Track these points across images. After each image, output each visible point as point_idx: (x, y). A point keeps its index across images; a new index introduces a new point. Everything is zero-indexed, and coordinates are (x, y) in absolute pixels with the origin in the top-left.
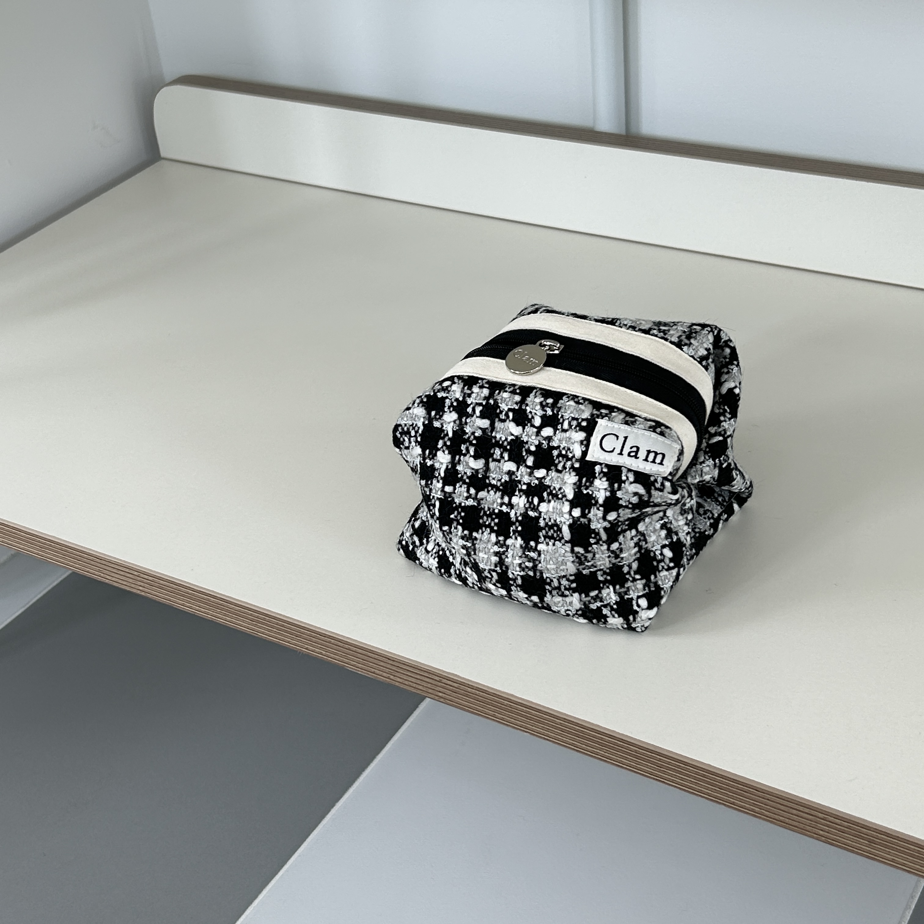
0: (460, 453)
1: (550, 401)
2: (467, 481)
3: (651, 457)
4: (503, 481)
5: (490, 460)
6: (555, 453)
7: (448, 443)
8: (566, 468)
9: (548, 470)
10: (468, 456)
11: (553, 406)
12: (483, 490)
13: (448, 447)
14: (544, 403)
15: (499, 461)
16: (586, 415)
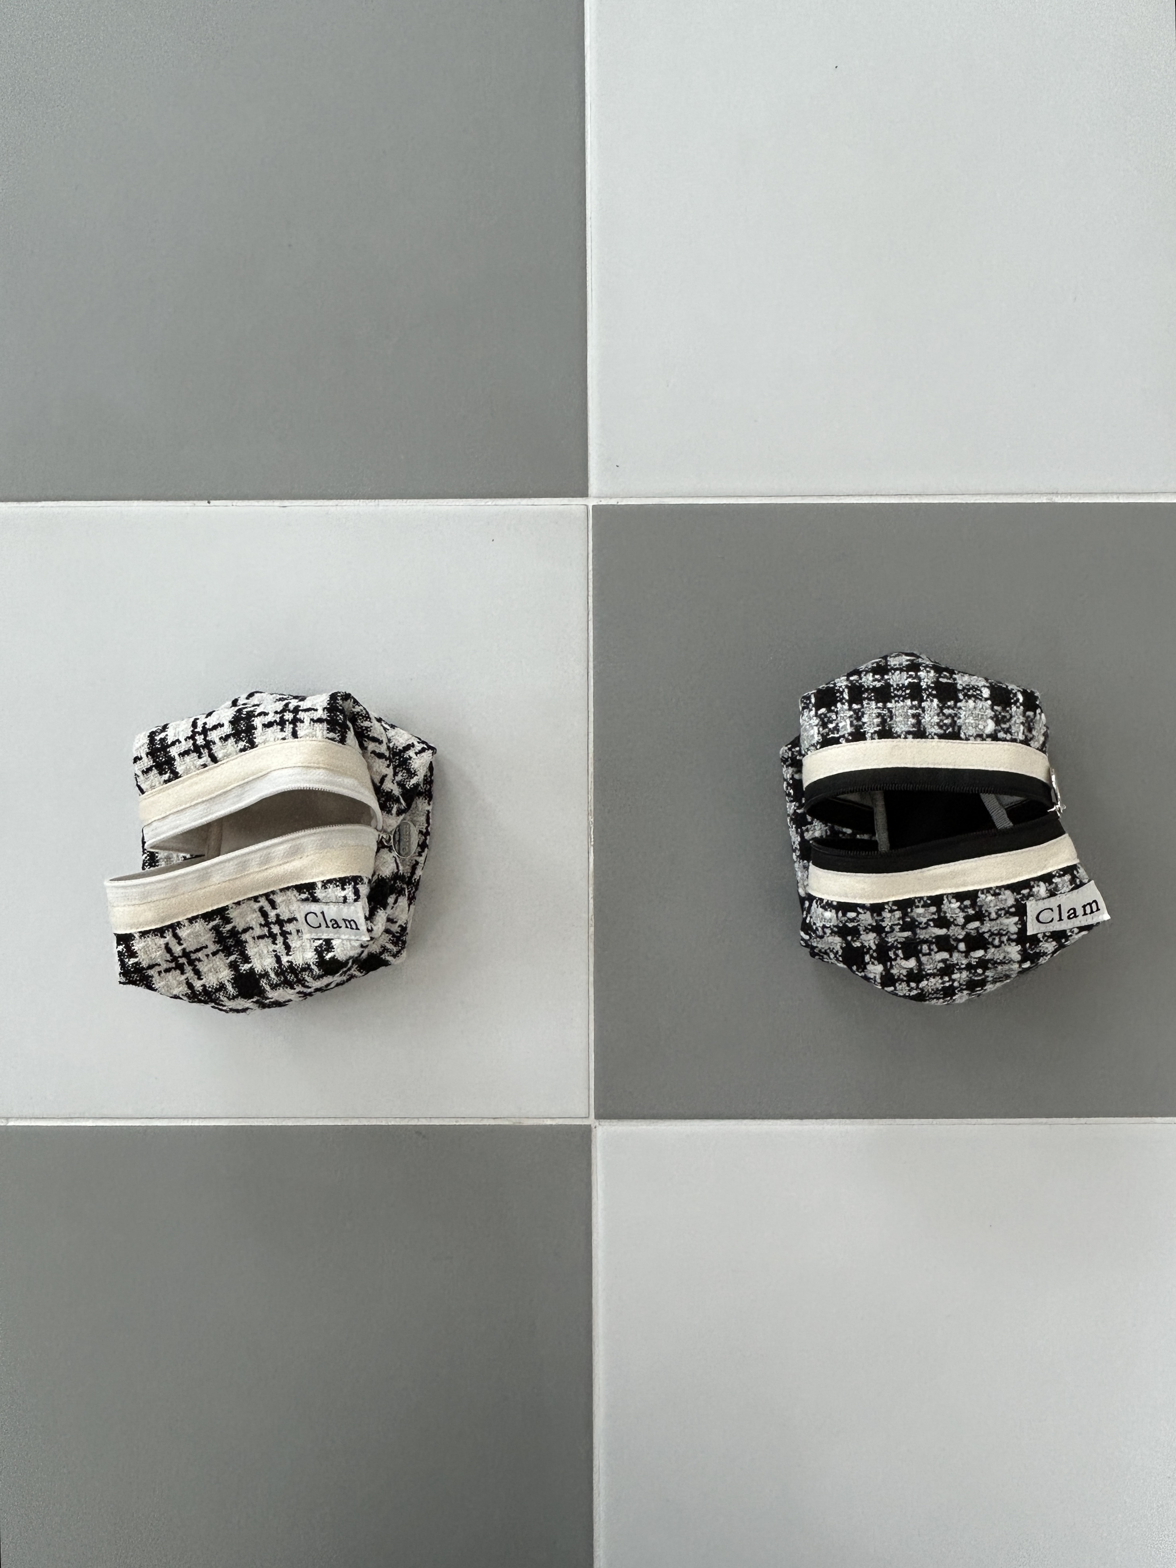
0: (891, 960)
1: (967, 903)
2: (905, 979)
3: (1088, 909)
4: (938, 967)
5: (920, 955)
6: (986, 935)
7: (875, 955)
8: (1003, 942)
9: (986, 949)
10: (898, 959)
11: (974, 905)
12: (923, 980)
13: (875, 958)
14: (962, 906)
15: (929, 954)
16: (1011, 902)
